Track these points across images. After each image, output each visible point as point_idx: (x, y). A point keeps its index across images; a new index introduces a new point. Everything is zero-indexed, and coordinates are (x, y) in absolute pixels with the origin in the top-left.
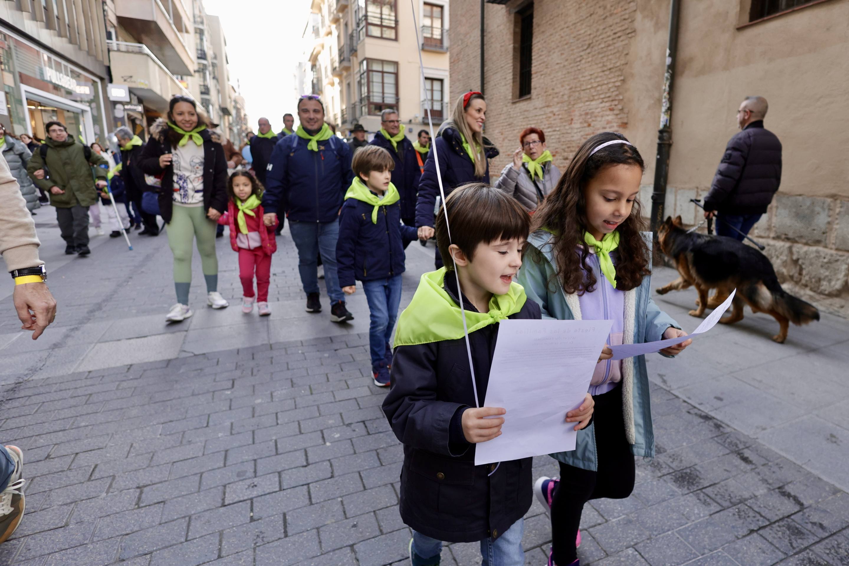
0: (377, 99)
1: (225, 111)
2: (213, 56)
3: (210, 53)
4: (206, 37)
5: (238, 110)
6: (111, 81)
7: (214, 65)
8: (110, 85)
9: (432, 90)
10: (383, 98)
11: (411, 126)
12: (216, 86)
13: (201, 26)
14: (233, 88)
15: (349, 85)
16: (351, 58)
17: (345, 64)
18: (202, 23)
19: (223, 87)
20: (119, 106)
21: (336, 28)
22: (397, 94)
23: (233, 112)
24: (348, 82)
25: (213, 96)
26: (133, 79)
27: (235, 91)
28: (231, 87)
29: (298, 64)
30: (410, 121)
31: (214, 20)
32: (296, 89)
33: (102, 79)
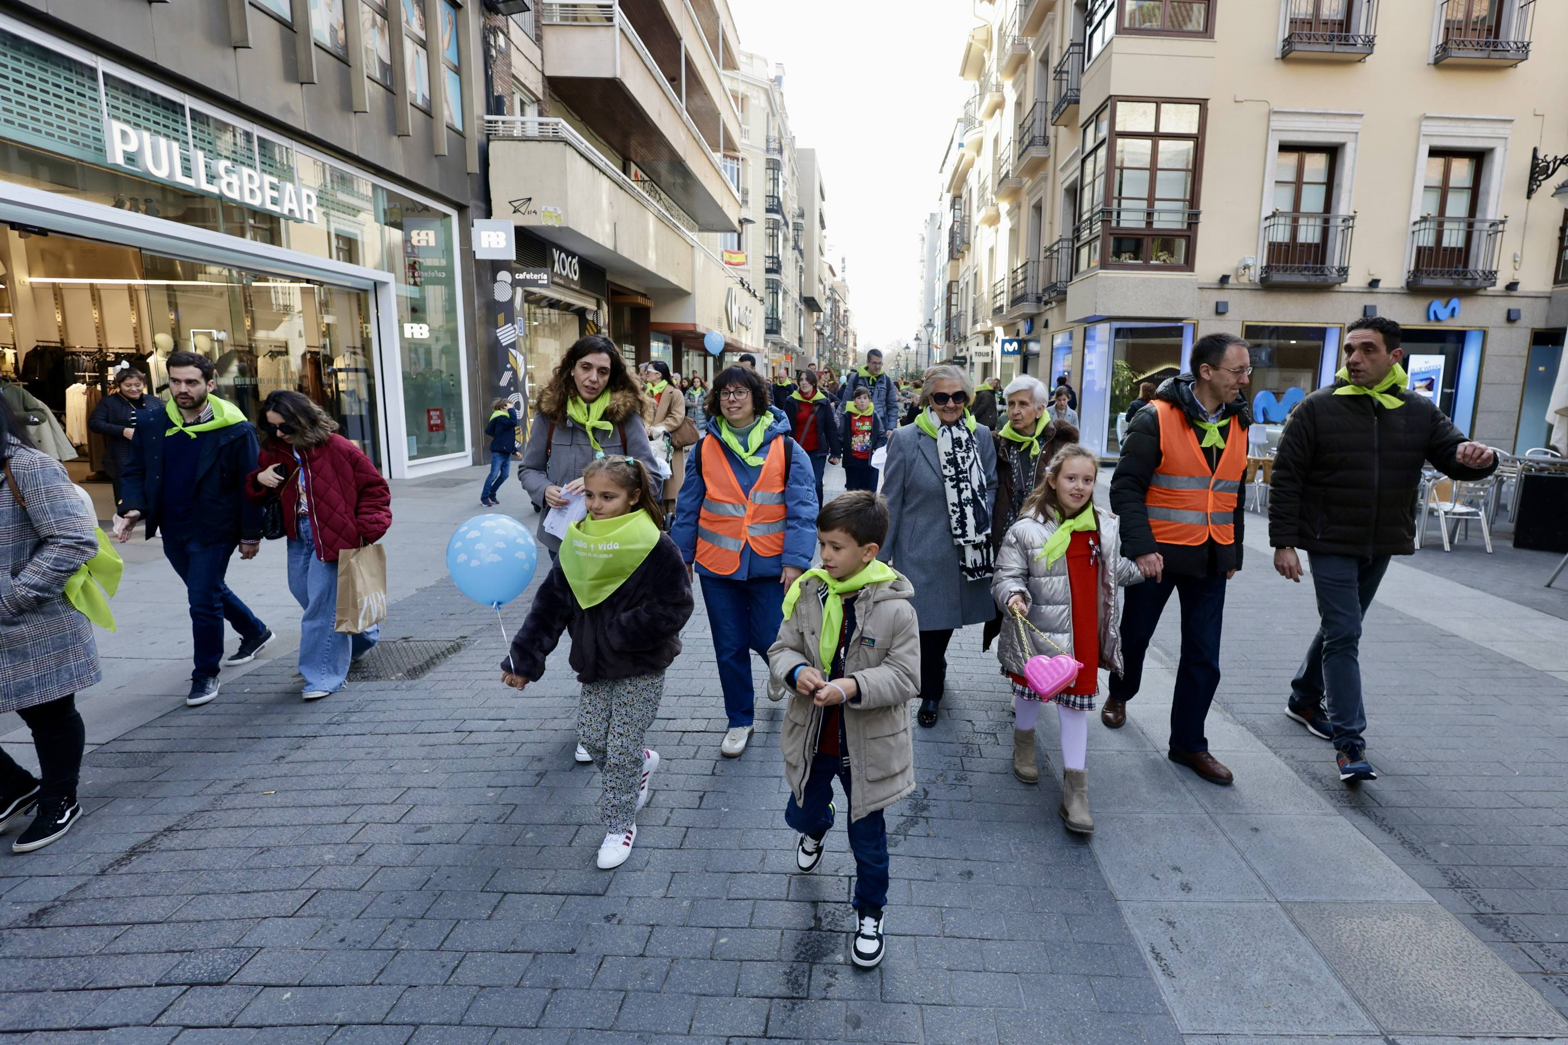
0: (1132, 219)
1: (811, 304)
2: (797, 211)
3: (790, 207)
4: (785, 174)
5: (835, 302)
6: (488, 214)
7: (797, 227)
8: (478, 223)
9: (1298, 183)
10: (1150, 215)
11: (1222, 296)
12: (797, 262)
13: (777, 157)
14: (831, 268)
15: (1038, 208)
16: (1051, 130)
17: (1036, 152)
18: (781, 151)
19: (811, 264)
20: (504, 276)
21: (1014, 85)
22: (1193, 200)
23: (827, 307)
24: (1033, 202)
25: (789, 277)
26: (532, 206)
27: (834, 275)
28: (826, 266)
29: (928, 217)
30: (1224, 279)
31: (806, 158)
32: (922, 261)
33: (461, 208)
